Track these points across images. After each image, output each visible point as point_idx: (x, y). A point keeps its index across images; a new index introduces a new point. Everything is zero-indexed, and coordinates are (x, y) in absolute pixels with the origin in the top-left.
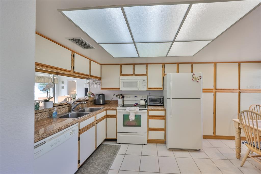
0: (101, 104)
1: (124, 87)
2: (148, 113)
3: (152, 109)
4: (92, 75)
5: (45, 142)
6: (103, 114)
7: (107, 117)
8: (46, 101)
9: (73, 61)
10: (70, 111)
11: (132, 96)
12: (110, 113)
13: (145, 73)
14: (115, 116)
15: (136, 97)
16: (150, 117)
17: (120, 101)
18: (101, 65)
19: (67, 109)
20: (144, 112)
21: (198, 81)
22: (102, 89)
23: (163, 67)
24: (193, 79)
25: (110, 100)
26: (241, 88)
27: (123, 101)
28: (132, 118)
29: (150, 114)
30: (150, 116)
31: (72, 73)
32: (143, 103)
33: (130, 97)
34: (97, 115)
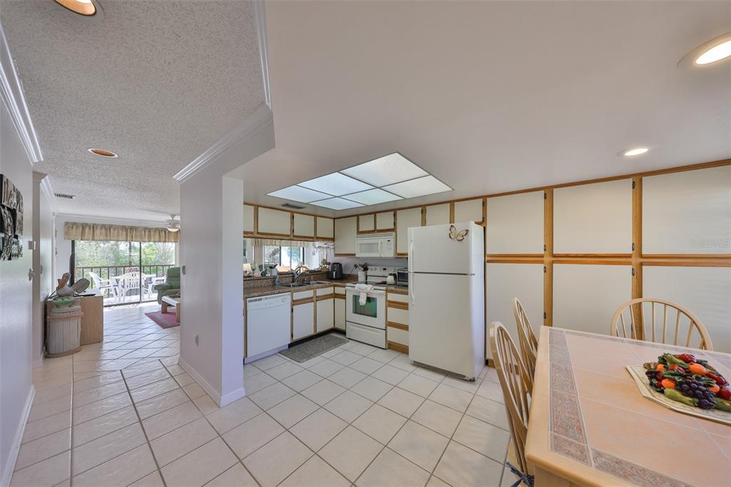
0: (334, 277)
1: (361, 252)
2: (386, 296)
3: (392, 290)
4: (318, 236)
5: (261, 299)
6: (330, 290)
7: (335, 296)
8: (271, 268)
9: (292, 223)
10: (293, 282)
11: (378, 268)
12: (339, 290)
13: (392, 227)
14: (343, 297)
15: (385, 269)
16: (391, 304)
17: (361, 275)
18: (334, 219)
19: (291, 280)
20: (381, 294)
21: (461, 238)
22: (336, 255)
23: (423, 212)
24: (452, 237)
25: (349, 273)
26: (644, 252)
27: (366, 276)
28: (363, 301)
29: (389, 299)
30: (390, 302)
31: (292, 238)
32: (390, 279)
33: (375, 269)
34: (318, 290)
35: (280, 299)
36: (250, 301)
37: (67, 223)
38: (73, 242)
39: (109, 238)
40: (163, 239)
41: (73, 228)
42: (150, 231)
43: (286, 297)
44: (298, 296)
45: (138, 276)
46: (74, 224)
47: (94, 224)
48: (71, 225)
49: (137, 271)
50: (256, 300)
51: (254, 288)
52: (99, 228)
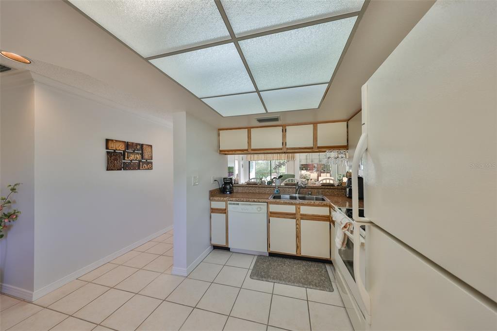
34: (302, 208)
35: (255, 207)
36: (230, 204)
43: (261, 206)
44: (274, 208)
50: (234, 204)
51: (259, 193)
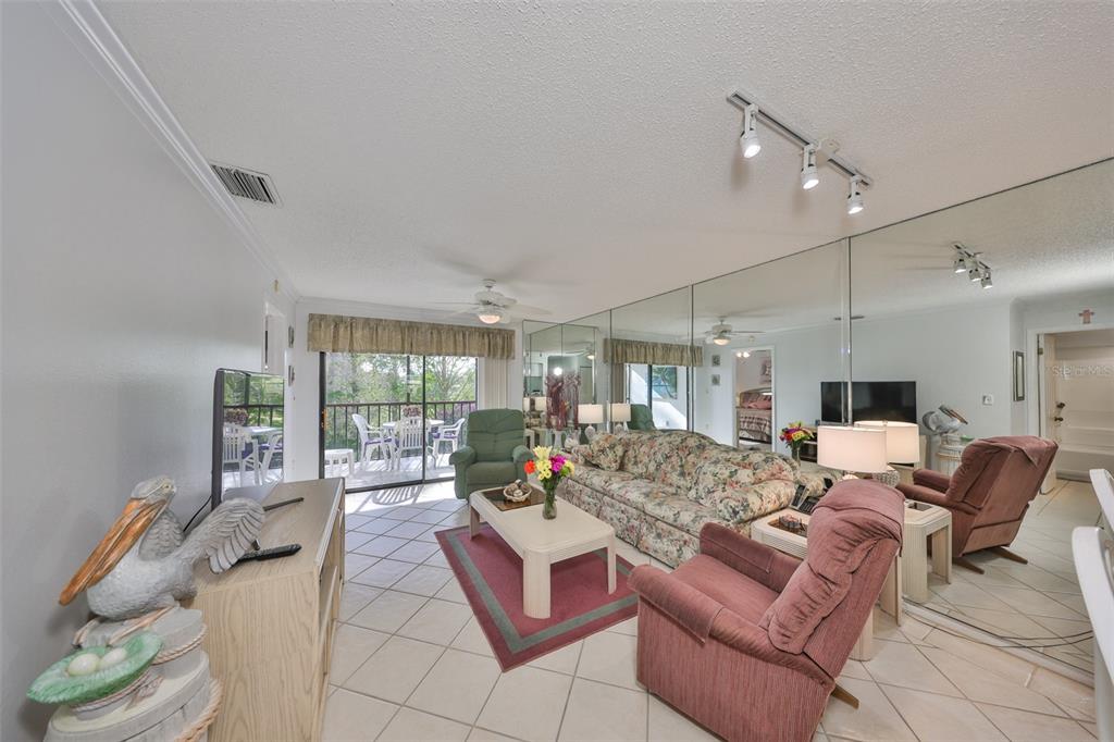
37: (312, 317)
38: (322, 354)
39: (375, 348)
40: (460, 350)
41: (320, 326)
42: (439, 333)
45: (420, 422)
46: (323, 317)
47: (352, 318)
48: (318, 321)
49: (418, 413)
52: (360, 326)
